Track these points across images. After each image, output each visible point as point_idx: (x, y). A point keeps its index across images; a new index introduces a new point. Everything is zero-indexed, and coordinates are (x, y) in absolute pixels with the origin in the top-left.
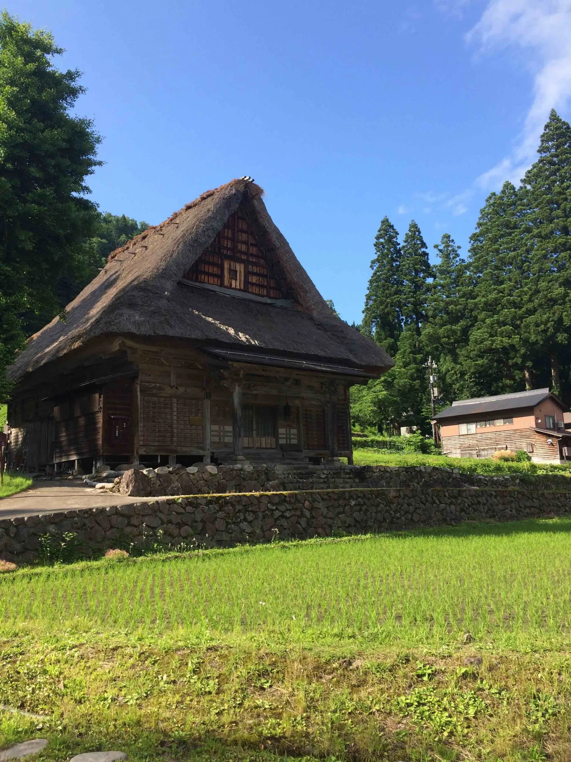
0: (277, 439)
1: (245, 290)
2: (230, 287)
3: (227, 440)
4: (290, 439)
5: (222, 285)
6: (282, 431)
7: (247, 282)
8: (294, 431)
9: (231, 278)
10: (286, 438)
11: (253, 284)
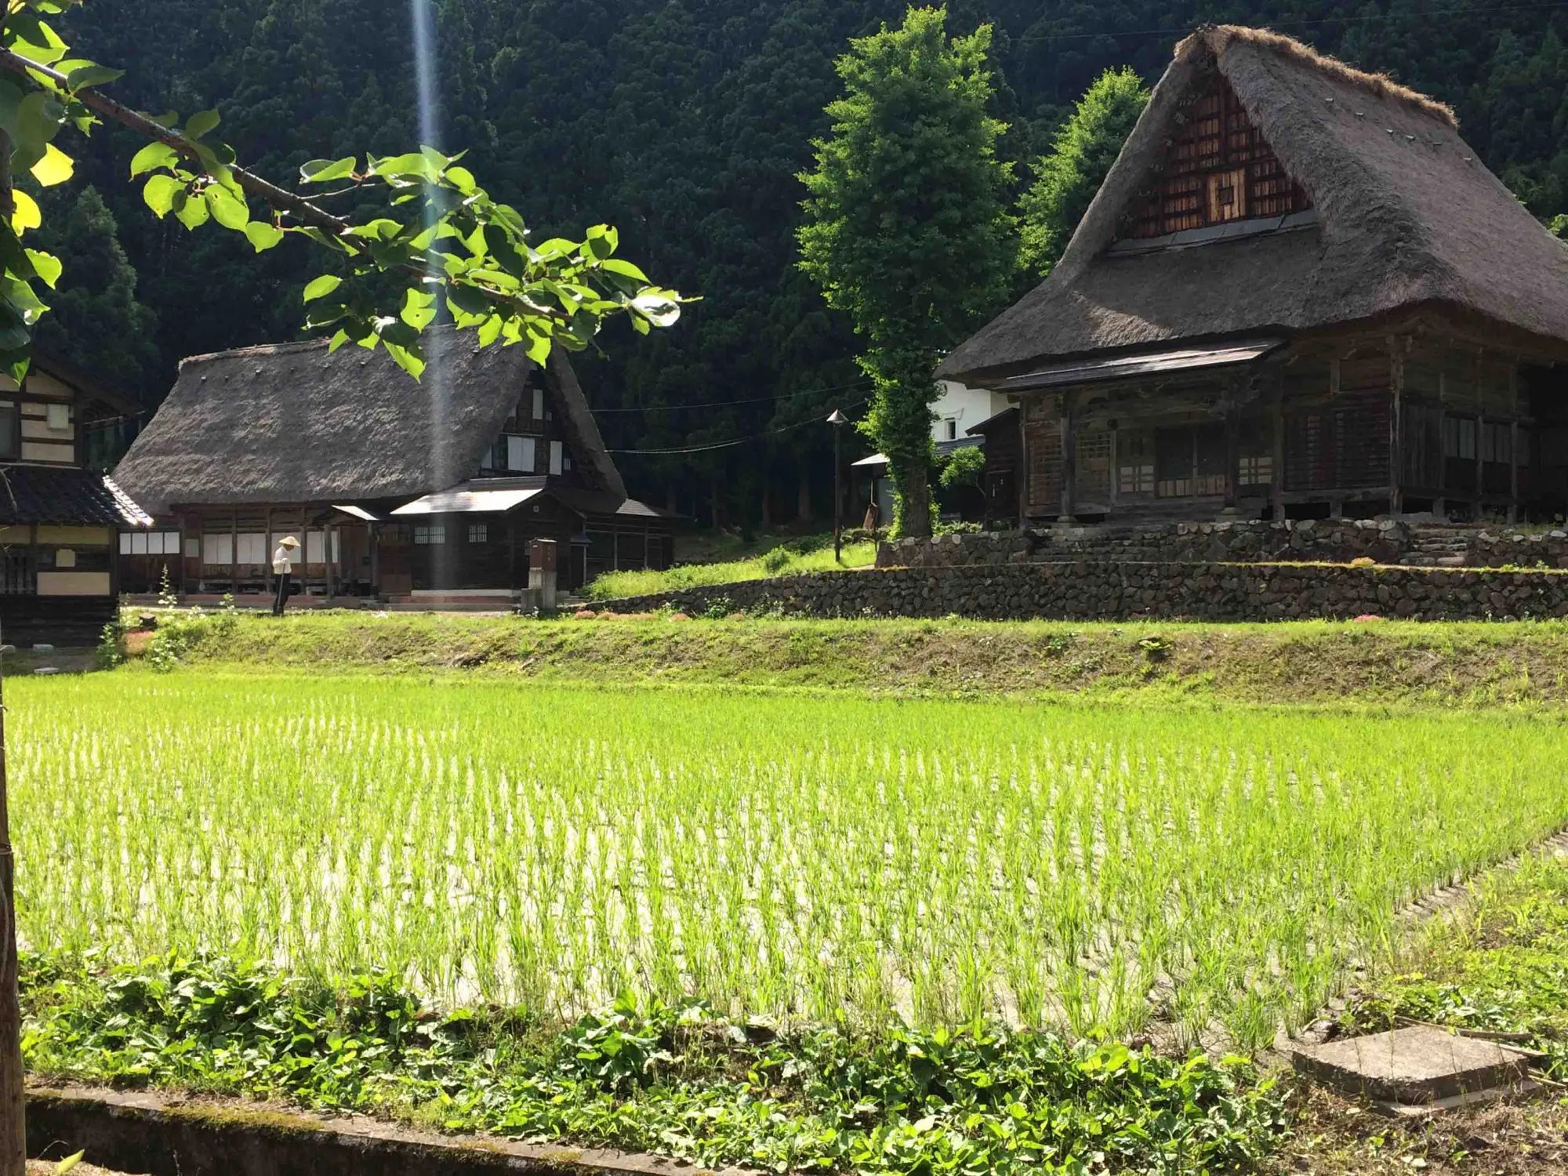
0: (1236, 477)
1: (1249, 215)
2: (1222, 221)
3: (1145, 487)
4: (1256, 475)
5: (1207, 223)
6: (1244, 462)
7: (1250, 199)
8: (1265, 461)
9: (1221, 205)
10: (1250, 475)
11: (1262, 199)
